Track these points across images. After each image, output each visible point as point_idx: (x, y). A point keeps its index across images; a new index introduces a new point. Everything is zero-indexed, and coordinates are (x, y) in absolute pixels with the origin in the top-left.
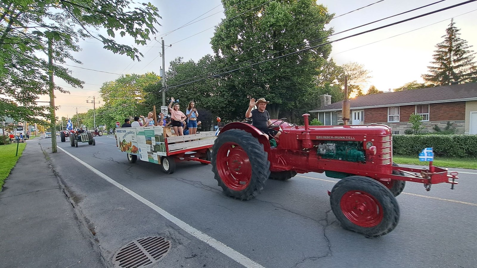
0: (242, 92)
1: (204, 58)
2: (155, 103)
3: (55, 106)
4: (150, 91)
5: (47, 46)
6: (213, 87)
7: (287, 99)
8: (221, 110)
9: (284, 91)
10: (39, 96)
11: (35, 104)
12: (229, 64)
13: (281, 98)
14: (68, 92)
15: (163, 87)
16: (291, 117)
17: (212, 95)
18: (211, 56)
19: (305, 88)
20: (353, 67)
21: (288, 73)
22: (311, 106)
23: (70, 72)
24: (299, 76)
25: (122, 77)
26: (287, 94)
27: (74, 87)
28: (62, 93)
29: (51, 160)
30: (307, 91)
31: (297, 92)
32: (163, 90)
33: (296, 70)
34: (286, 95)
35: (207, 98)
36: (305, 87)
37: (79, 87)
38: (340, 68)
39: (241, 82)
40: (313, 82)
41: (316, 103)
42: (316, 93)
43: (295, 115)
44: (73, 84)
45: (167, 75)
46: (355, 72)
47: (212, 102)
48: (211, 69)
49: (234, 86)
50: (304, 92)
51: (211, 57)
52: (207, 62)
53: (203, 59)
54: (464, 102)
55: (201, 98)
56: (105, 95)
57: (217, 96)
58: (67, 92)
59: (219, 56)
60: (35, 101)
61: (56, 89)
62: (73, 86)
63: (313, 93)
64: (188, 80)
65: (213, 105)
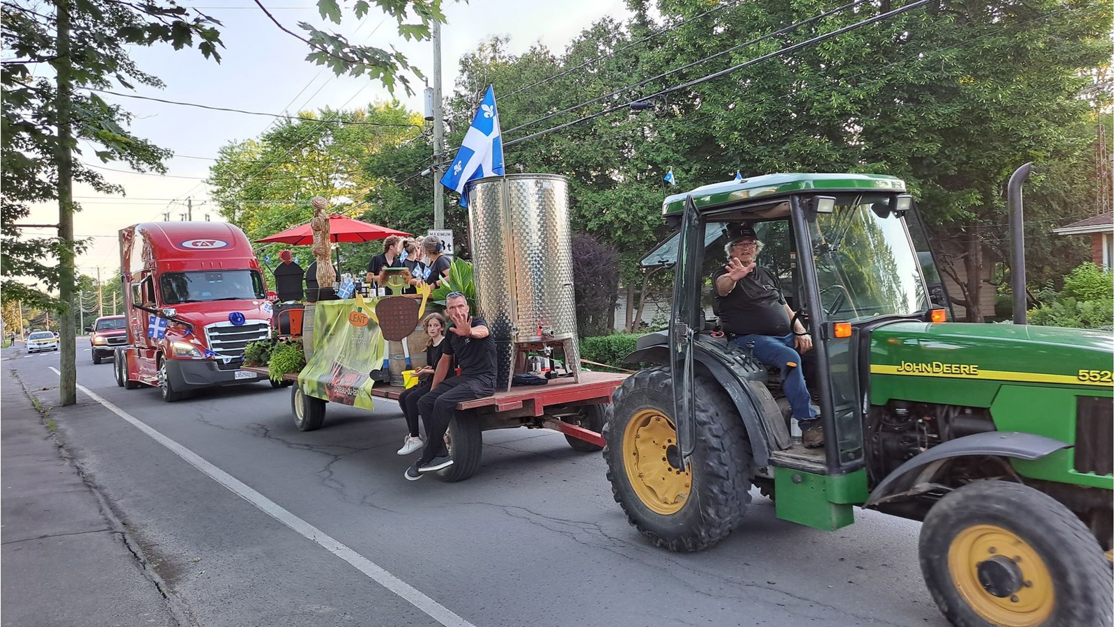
0: (743, 161)
2: (407, 217)
3: (76, 238)
4: (386, 173)
5: (53, 33)
6: (623, 147)
7: (944, 180)
8: (654, 239)
9: (934, 148)
10: (27, 204)
11: (14, 233)
12: (690, 49)
13: (920, 178)
14: (120, 189)
15: (435, 158)
16: (966, 259)
17: (617, 176)
18: (615, 22)
19: (1032, 130)
21: (948, 67)
22: (1065, 205)
23: (125, 118)
24: (1004, 78)
25: (284, 122)
26: (948, 157)
27: (136, 171)
28: (101, 192)
29: (63, 433)
30: (1040, 142)
31: (995, 149)
32: (436, 168)
33: (986, 51)
34: (944, 161)
35: (600, 192)
36: (1033, 124)
37: (154, 170)
39: (740, 120)
40: (1070, 96)
41: (1088, 191)
42: (1089, 146)
43: (985, 250)
44: (134, 162)
45: (449, 107)
47: (621, 207)
48: (616, 74)
49: (709, 140)
50: (1030, 147)
51: (617, 28)
52: (601, 47)
53: (583, 39)
55: (579, 193)
56: (227, 194)
57: (641, 181)
58: (116, 190)
59: (648, 19)
60: (16, 222)
61: (80, 180)
62: (134, 168)
63: (1073, 148)
64: (529, 126)
65: (623, 220)
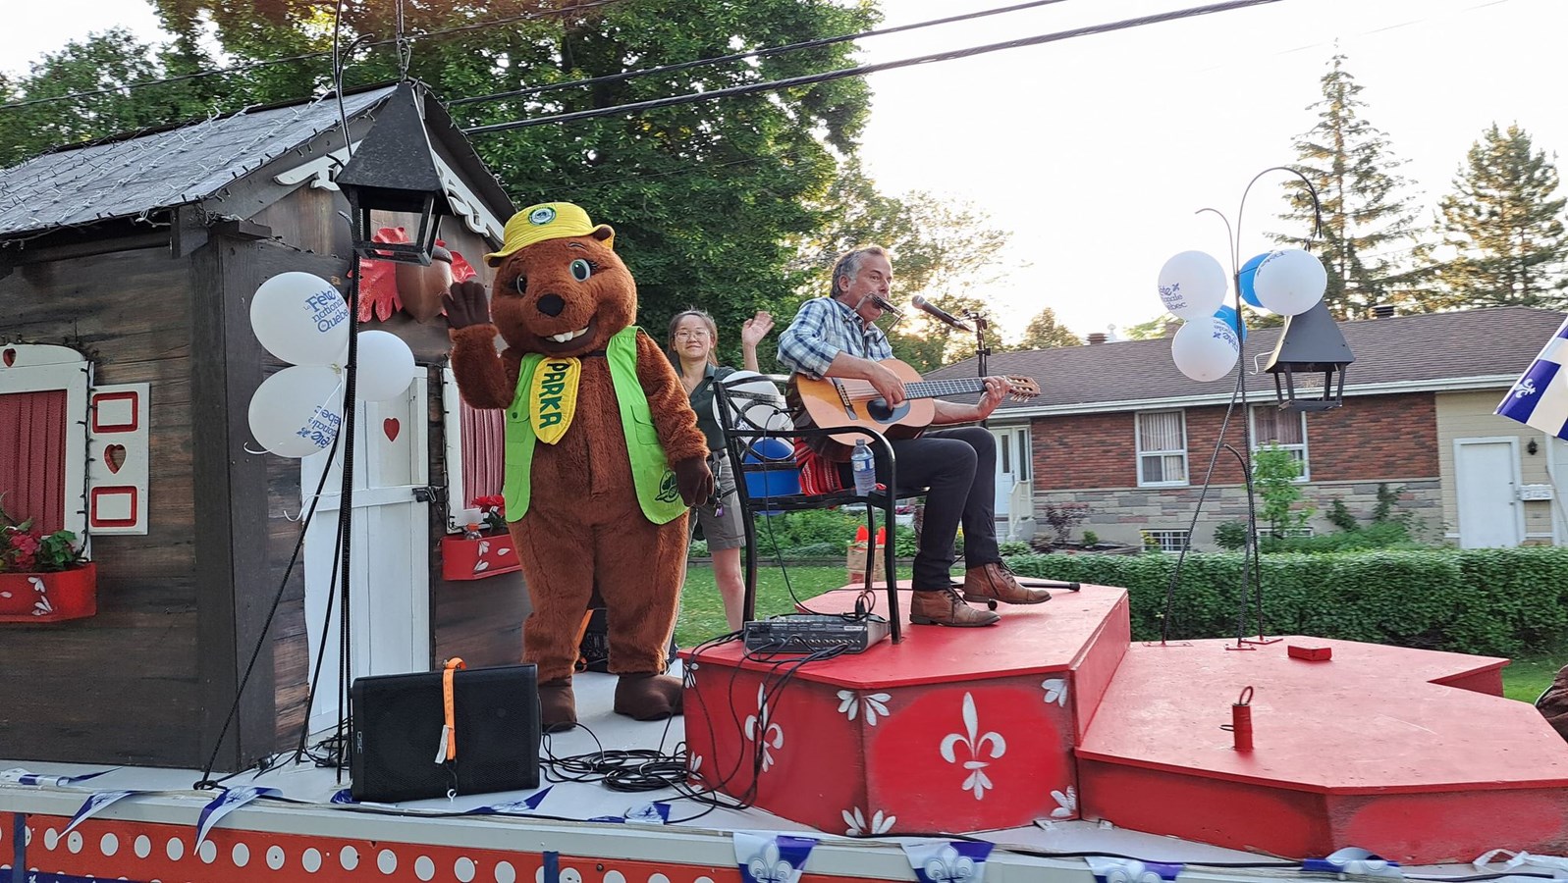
1: (78, 48)
20: (956, 212)
38: (896, 207)
46: (965, 233)
54: (1429, 397)
